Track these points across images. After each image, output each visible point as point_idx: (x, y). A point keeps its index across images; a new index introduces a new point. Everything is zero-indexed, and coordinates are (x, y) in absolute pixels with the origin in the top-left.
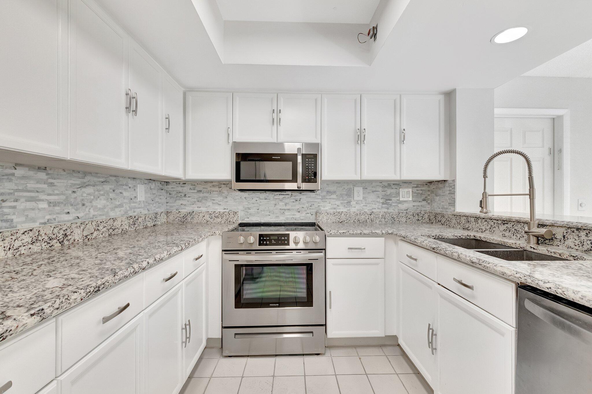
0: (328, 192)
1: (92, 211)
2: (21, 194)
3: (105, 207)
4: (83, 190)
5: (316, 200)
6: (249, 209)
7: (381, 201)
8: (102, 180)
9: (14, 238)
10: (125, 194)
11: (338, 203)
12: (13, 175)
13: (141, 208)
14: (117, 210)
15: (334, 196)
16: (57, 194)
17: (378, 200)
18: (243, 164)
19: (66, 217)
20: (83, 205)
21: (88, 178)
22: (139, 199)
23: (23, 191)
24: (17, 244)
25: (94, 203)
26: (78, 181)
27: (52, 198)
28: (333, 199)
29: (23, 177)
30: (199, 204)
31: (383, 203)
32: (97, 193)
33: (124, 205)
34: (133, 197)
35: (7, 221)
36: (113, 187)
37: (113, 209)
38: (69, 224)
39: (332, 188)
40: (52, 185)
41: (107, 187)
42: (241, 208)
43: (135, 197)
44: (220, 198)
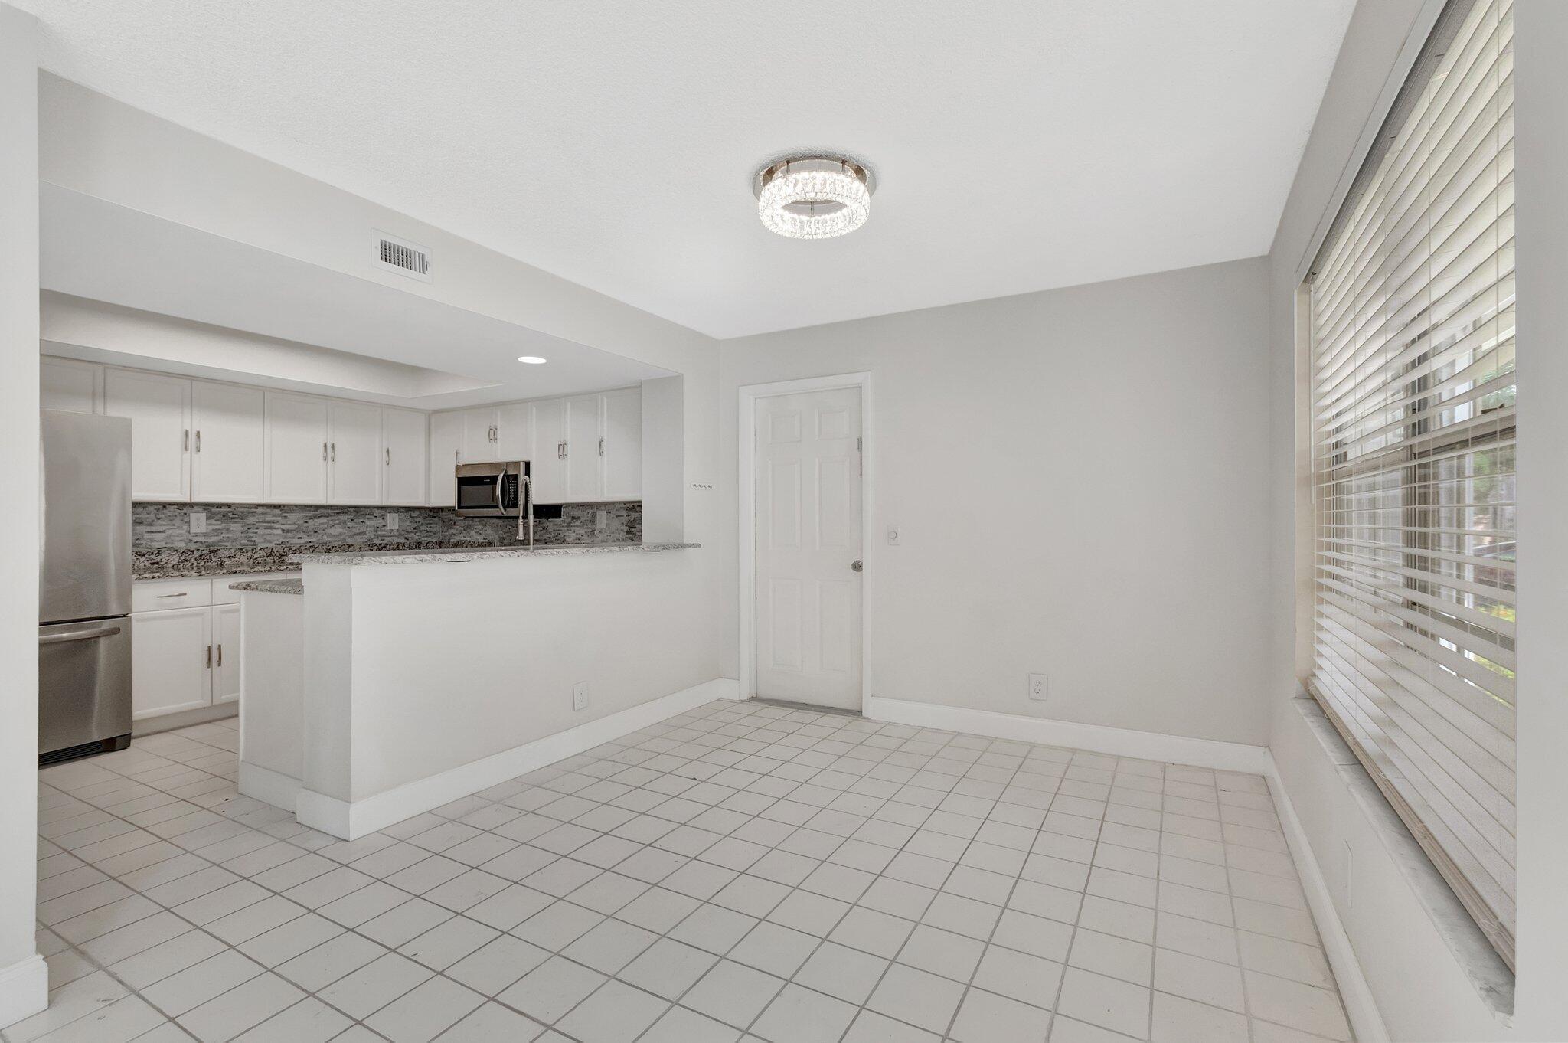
0: (573, 518)
1: (325, 537)
2: (261, 524)
3: (341, 534)
4: (316, 520)
5: (562, 528)
6: (503, 538)
7: (626, 529)
8: (338, 511)
9: (254, 552)
10: (368, 522)
11: (582, 531)
12: (256, 512)
13: (395, 536)
14: (356, 537)
15: (578, 523)
16: (290, 524)
17: (622, 528)
18: (464, 488)
19: (300, 541)
20: (316, 532)
21: (319, 512)
22: (389, 527)
23: (262, 522)
24: (256, 556)
25: (328, 531)
26: (311, 514)
27: (286, 527)
28: (578, 526)
29: (263, 514)
30: (465, 533)
31: (627, 532)
32: (331, 523)
33: (367, 533)
34: (380, 525)
35: (251, 541)
36: (352, 517)
37: (351, 536)
38: (298, 546)
39: (576, 513)
40: (285, 517)
41: (344, 517)
42: (497, 537)
43: (384, 526)
44: (481, 527)
